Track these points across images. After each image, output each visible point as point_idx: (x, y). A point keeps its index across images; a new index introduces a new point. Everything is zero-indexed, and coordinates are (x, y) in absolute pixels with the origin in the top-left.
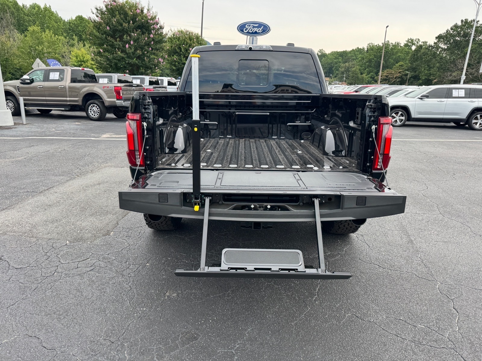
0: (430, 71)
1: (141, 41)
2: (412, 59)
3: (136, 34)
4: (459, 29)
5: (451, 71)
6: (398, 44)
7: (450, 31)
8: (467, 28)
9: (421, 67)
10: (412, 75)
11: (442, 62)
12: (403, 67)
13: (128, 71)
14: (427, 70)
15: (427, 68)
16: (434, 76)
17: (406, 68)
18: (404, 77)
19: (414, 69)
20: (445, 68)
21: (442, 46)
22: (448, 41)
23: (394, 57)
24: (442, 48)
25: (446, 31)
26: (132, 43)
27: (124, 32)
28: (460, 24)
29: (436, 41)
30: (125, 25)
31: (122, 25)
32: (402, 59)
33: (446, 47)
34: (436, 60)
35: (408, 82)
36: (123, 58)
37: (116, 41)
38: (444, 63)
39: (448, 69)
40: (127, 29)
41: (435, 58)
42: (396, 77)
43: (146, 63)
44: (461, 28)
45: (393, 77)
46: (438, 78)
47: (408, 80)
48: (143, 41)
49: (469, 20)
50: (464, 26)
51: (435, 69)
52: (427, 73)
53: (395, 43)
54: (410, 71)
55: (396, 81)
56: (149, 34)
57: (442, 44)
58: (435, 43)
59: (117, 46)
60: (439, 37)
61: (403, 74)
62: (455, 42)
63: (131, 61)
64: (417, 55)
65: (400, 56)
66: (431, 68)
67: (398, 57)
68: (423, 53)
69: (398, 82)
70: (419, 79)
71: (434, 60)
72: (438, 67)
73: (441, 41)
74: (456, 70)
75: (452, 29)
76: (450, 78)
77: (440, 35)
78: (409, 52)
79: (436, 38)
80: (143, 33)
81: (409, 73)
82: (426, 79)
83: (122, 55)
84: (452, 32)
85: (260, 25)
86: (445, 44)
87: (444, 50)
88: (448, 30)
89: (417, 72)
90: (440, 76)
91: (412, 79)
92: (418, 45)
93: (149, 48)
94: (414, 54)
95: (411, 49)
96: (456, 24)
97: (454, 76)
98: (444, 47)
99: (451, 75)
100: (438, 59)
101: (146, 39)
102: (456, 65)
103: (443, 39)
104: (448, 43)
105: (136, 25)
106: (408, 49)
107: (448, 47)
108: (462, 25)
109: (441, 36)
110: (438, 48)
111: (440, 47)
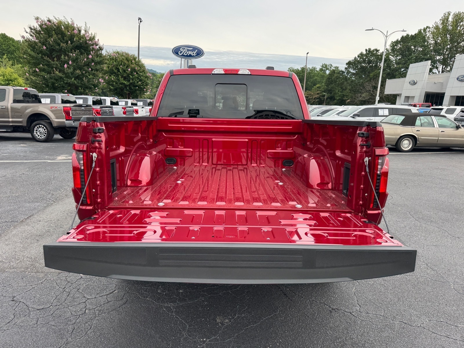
0: (343, 92)
1: (80, 61)
2: (328, 82)
3: (74, 55)
4: (364, 57)
5: (361, 92)
6: (314, 68)
7: (357, 58)
8: (371, 56)
9: (336, 89)
10: (328, 96)
11: (353, 85)
12: (320, 89)
13: (66, 91)
14: (341, 92)
15: (340, 90)
16: (347, 97)
17: (323, 90)
18: (322, 98)
19: (329, 91)
20: (355, 90)
21: (352, 71)
22: (356, 67)
23: (312, 80)
24: (352, 73)
25: (354, 59)
26: (70, 63)
27: (62, 51)
28: (364, 52)
29: (346, 66)
30: (63, 45)
31: (59, 45)
32: (319, 82)
33: (355, 72)
34: (348, 83)
35: (326, 102)
36: (61, 78)
37: (54, 61)
38: (354, 85)
39: (358, 91)
40: (65, 49)
41: (346, 81)
42: (315, 98)
43: (85, 83)
44: (366, 56)
45: (313, 98)
46: (350, 99)
47: (326, 101)
48: (82, 62)
49: (372, 49)
50: (369, 54)
51: (347, 91)
52: (341, 94)
53: (312, 67)
54: (326, 92)
55: (315, 101)
56: (88, 55)
57: (352, 69)
58: (346, 68)
59: (55, 66)
60: (349, 63)
61: (320, 95)
62: (362, 67)
63: (69, 81)
64: (331, 78)
65: (316, 79)
66: (344, 90)
67: (315, 80)
68: (336, 77)
69: (317, 102)
70: (335, 99)
71: (345, 83)
72: (349, 89)
73: (351, 67)
74: (365, 92)
75: (358, 57)
76: (360, 99)
77: (349, 61)
78: (324, 75)
79: (347, 64)
80: (82, 54)
81: (326, 94)
82: (339, 99)
83: (60, 75)
84: (359, 59)
85: (194, 48)
86: (354, 69)
87: (354, 74)
88: (356, 57)
89: (333, 93)
90: (352, 97)
91: (329, 100)
92: (331, 69)
93: (89, 68)
94: (329, 78)
95: (325, 73)
96: (362, 52)
97: (364, 97)
98: (353, 72)
99: (360, 96)
100: (350, 82)
101: (85, 59)
102: (364, 87)
103: (352, 65)
104: (357, 69)
105: (74, 45)
106: (323, 73)
107: (356, 72)
108: (367, 54)
109: (351, 63)
110: (348, 72)
111: (350, 72)
